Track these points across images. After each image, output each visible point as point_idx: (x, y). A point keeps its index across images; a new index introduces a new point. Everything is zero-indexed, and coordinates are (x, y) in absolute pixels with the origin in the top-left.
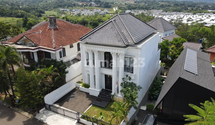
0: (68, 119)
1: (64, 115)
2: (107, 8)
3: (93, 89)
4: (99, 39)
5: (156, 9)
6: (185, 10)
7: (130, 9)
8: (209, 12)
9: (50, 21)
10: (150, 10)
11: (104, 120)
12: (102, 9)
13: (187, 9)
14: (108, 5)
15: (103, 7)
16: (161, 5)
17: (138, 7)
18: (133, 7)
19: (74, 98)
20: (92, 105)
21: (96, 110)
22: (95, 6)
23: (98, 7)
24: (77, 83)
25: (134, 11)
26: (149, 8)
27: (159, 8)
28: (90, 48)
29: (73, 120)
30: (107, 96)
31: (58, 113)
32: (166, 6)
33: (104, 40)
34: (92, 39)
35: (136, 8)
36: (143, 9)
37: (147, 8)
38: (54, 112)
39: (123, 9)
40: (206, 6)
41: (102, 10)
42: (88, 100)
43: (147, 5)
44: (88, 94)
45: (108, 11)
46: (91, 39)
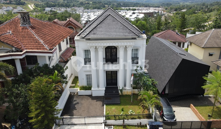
0: (93, 126)
1: (85, 124)
2: (19, 5)
3: (97, 89)
4: (106, 34)
5: (77, 6)
6: (103, 7)
7: (50, 7)
8: (123, 9)
9: (23, 18)
10: (71, 7)
11: (135, 113)
12: (14, 6)
13: (105, 7)
14: (21, 2)
15: (15, 4)
16: (80, 3)
17: (58, 5)
18: (52, 4)
19: (79, 104)
20: (105, 105)
21: (114, 108)
22: (4, 3)
23: (8, 4)
24: (70, 88)
25: (55, 8)
26: (70, 5)
27: (79, 5)
28: (91, 44)
29: (99, 125)
30: (114, 92)
31: (75, 124)
32: (86, 3)
33: (112, 34)
34: (97, 34)
35: (56, 5)
36: (64, 6)
37: (67, 6)
38: (69, 125)
39: (41, 6)
40: (119, 4)
41: (14, 8)
42: (96, 101)
43: (66, 2)
44: (90, 96)
45: (23, 9)
46: (95, 34)
